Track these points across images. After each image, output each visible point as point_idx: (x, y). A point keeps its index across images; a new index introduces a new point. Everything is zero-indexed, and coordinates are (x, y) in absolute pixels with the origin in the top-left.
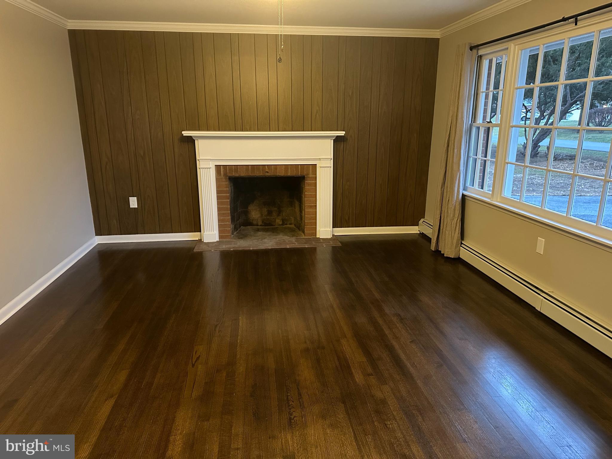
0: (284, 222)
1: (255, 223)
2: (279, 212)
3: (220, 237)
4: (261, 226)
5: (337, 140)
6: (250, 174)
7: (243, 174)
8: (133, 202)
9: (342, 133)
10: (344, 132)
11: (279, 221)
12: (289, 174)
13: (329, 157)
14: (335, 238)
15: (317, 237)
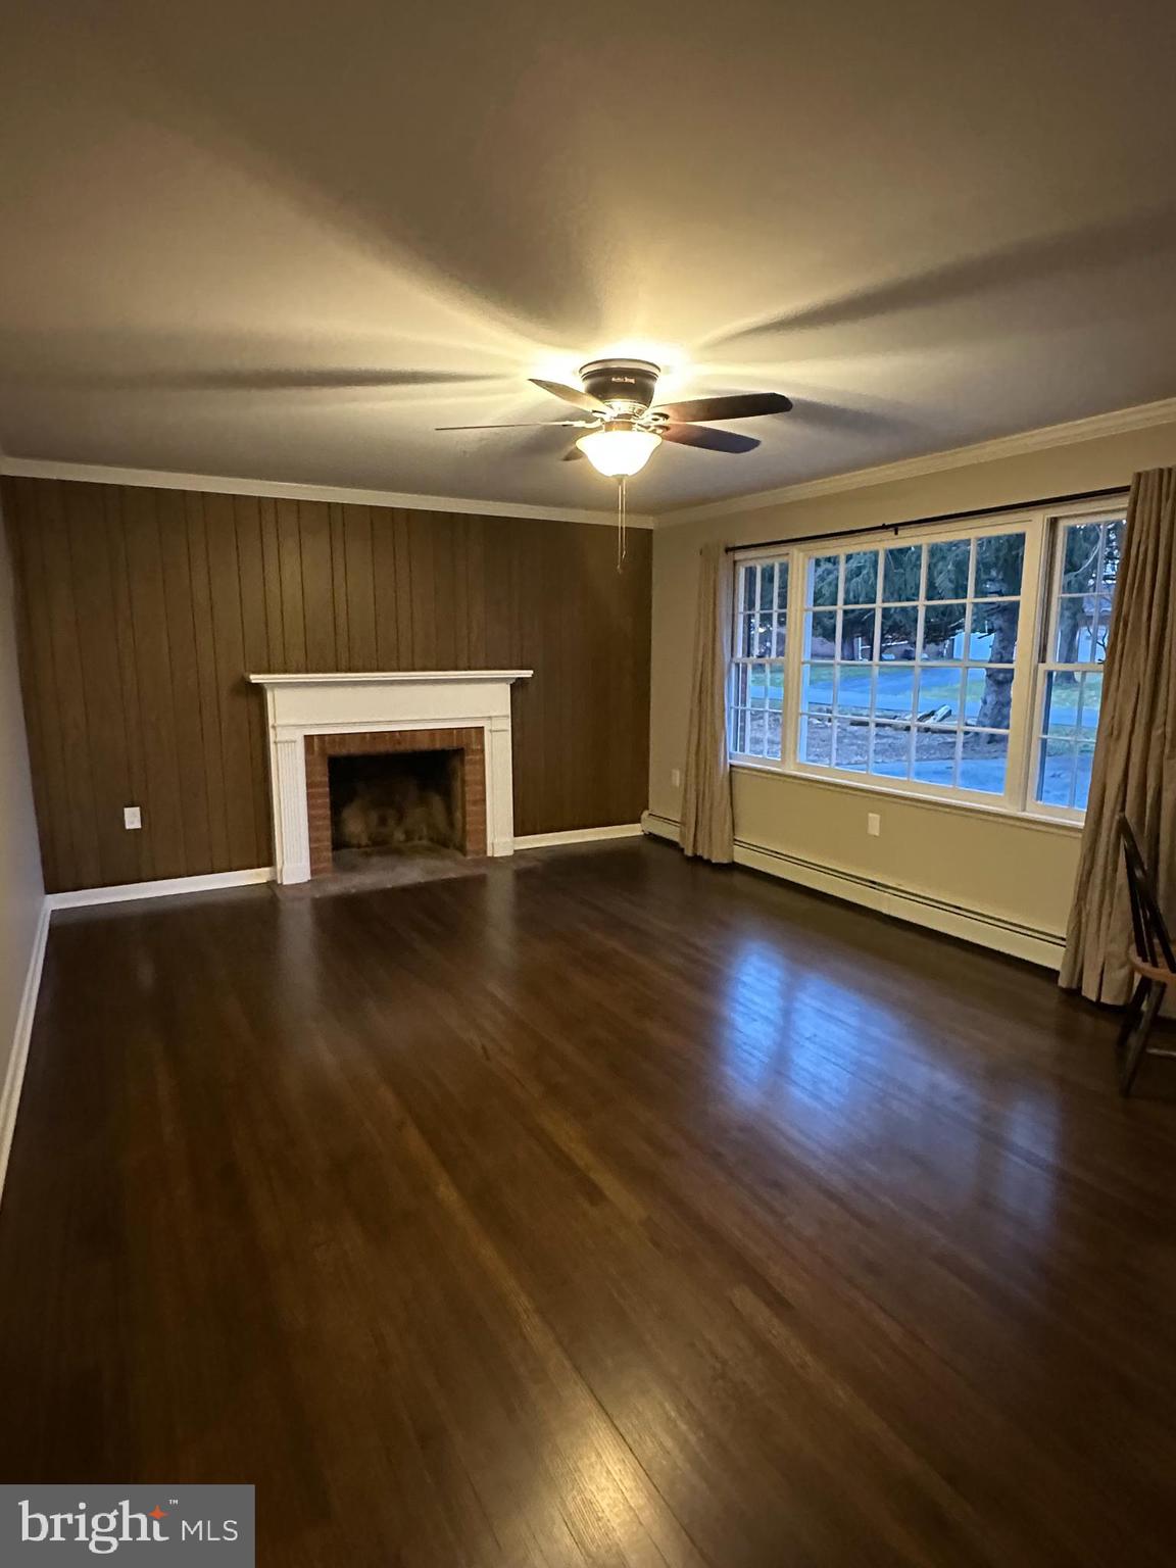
0: (409, 836)
1: (355, 842)
2: (400, 818)
3: (313, 872)
4: (367, 846)
5: (517, 686)
6: (368, 749)
7: (354, 749)
8: (132, 818)
9: (528, 674)
10: (532, 672)
11: (399, 836)
12: (438, 746)
13: (504, 713)
14: (519, 854)
15: (489, 854)
